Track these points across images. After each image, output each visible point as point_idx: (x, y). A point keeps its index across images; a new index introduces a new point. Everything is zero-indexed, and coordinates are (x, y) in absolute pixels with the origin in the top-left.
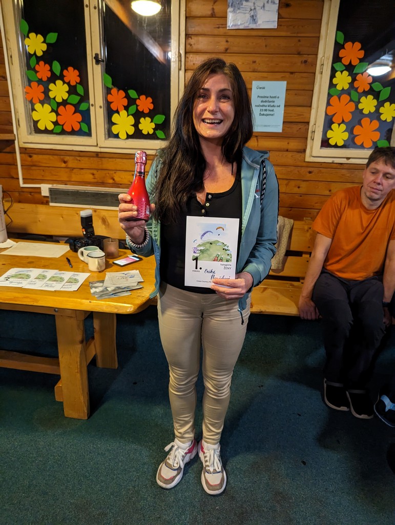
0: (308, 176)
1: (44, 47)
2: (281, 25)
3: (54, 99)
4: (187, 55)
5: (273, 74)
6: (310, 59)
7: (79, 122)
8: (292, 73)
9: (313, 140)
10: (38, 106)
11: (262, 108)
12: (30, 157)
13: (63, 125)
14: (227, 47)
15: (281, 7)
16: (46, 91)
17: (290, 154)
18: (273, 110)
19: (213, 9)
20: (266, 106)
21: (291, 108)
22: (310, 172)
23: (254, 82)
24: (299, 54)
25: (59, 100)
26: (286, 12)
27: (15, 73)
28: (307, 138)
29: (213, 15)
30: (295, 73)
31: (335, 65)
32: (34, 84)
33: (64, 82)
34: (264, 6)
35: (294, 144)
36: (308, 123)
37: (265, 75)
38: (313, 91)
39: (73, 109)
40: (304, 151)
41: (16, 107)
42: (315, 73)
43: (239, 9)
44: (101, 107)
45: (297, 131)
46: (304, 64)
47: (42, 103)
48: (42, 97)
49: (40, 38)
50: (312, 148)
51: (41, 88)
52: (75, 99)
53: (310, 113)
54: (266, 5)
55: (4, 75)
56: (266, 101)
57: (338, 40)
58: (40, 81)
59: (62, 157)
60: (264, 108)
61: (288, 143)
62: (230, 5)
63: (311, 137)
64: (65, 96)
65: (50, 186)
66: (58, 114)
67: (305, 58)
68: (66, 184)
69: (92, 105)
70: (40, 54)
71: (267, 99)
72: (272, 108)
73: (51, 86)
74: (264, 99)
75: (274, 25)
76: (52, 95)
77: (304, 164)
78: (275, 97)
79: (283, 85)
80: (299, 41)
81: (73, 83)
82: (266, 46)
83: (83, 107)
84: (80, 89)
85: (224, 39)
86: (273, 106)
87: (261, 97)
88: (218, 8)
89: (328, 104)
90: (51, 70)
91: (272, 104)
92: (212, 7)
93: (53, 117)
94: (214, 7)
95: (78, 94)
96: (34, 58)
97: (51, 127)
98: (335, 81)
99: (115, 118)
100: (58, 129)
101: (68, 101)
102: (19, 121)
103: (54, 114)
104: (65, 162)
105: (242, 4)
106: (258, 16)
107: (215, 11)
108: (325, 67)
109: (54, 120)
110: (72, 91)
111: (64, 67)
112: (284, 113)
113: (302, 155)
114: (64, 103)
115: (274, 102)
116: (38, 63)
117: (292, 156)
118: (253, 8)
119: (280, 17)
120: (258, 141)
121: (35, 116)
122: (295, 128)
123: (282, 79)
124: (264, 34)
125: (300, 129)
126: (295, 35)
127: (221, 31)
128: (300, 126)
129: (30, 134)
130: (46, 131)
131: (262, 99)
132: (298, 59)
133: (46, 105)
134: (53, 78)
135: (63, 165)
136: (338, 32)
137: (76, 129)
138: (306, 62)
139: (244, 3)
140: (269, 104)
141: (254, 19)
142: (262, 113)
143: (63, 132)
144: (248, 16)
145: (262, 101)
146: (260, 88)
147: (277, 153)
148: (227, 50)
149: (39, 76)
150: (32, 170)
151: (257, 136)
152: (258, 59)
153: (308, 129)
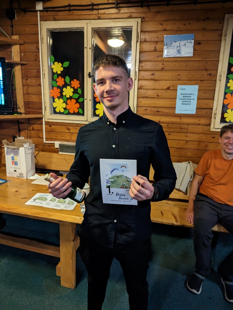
0: (212, 140)
1: (62, 69)
2: (195, 55)
3: (65, 96)
4: (140, 72)
5: (190, 81)
6: (213, 72)
7: (78, 108)
8: (202, 81)
9: (215, 119)
10: (56, 100)
11: (183, 100)
12: (50, 126)
13: (69, 110)
14: (163, 67)
15: (196, 45)
16: (61, 92)
17: (200, 127)
18: (190, 102)
19: (155, 47)
20: (186, 99)
21: (201, 100)
22: (213, 138)
23: (178, 86)
24: (206, 70)
25: (68, 96)
26: (198, 47)
27: (45, 82)
28: (211, 118)
29: (155, 50)
30: (204, 80)
31: (228, 76)
32: (55, 88)
33: (71, 87)
34: (185, 45)
35: (203, 121)
36: (212, 109)
37: (185, 82)
38: (215, 90)
39: (75, 101)
40: (210, 125)
41: (45, 100)
42: (216, 81)
43: (170, 46)
44: (90, 100)
45: (205, 113)
46: (209, 76)
47: (59, 98)
48: (59, 95)
49: (60, 64)
50: (214, 124)
51: (59, 90)
52: (76, 96)
53: (213, 103)
54: (186, 44)
55: (40, 84)
56: (186, 97)
57: (230, 62)
58: (58, 87)
59: (67, 127)
60: (184, 100)
61: (199, 120)
62: (165, 44)
63: (214, 117)
64: (71, 94)
65: (59, 142)
66: (67, 104)
67: (210, 72)
68: (68, 142)
69: (86, 99)
70: (59, 72)
71: (186, 95)
72: (189, 100)
73: (64, 89)
74: (185, 95)
75: (191, 55)
76: (64, 94)
77: (210, 133)
78: (191, 94)
79: (197, 87)
80: (206, 63)
81: (76, 88)
82: (186, 66)
83: (81, 100)
84: (80, 91)
85: (161, 63)
86: (190, 99)
87: (183, 94)
88: (158, 46)
89: (225, 98)
90: (65, 81)
91: (189, 98)
92: (155, 46)
93: (64, 105)
94: (156, 46)
95: (78, 93)
96: (56, 74)
97: (62, 111)
98: (229, 85)
99: (98, 106)
100: (67, 112)
101: (73, 97)
102: (46, 108)
103: (64, 104)
104: (69, 130)
105: (172, 44)
106: (182, 50)
107: (156, 48)
108: (222, 77)
109: (64, 107)
110: (75, 91)
111: (72, 79)
112: (197, 103)
113: (208, 127)
114: (71, 98)
115: (191, 97)
116: (58, 77)
117: (202, 128)
118: (178, 46)
119: (194, 50)
120: (180, 119)
121: (55, 105)
122: (204, 112)
123: (196, 84)
124: (186, 60)
125: (207, 112)
126: (204, 60)
127: (160, 59)
128: (207, 110)
129: (51, 114)
130: (60, 113)
131: (183, 95)
132: (205, 73)
133: (61, 99)
134: (65, 85)
135: (68, 131)
136: (231, 58)
137: (76, 111)
138: (210, 74)
139: (174, 43)
140: (188, 98)
141: (179, 51)
142: (183, 103)
143: (69, 113)
144: (176, 50)
145: (183, 97)
146: (182, 89)
147: (192, 126)
148: (163, 69)
149: (58, 84)
150: (51, 133)
151: (180, 116)
152: (181, 73)
153: (212, 112)
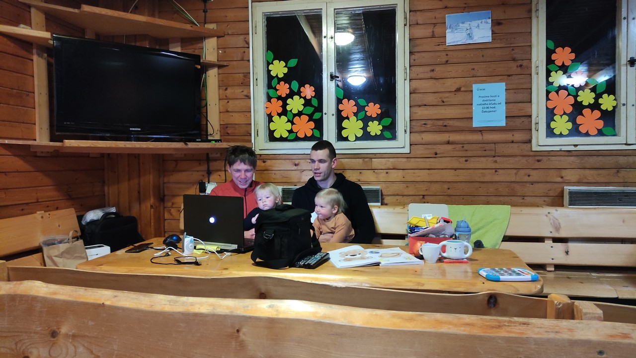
0: (537, 165)
1: (286, 70)
2: (495, 39)
3: (291, 111)
4: (412, 68)
5: (492, 77)
6: (525, 63)
7: (312, 129)
8: (509, 76)
9: (537, 131)
10: (276, 118)
11: (483, 106)
12: (264, 162)
13: (297, 133)
14: (447, 59)
15: (494, 26)
16: (285, 105)
17: (515, 145)
18: (494, 108)
19: (433, 32)
20: (488, 104)
21: (510, 105)
22: (539, 161)
23: (474, 86)
24: (514, 60)
25: (295, 111)
26: (498, 29)
27: (258, 91)
28: (531, 130)
29: (433, 36)
30: (512, 75)
32: (274, 100)
33: (301, 97)
34: (478, 26)
35: (519, 136)
36: (530, 116)
37: (484, 78)
38: (531, 89)
39: (307, 118)
40: (530, 141)
41: (256, 120)
42: (531, 74)
43: (456, 29)
44: (333, 115)
45: (520, 124)
46: (519, 68)
47: (280, 115)
48: (280, 110)
49: (283, 63)
50: (537, 138)
51: (280, 103)
52: (310, 110)
53: (531, 107)
54: (480, 24)
55: (248, 95)
56: (487, 100)
57: (548, 47)
58: (279, 98)
59: (293, 160)
60: (486, 106)
61: (513, 135)
62: (448, 27)
63: (536, 128)
64: (301, 108)
65: (282, 187)
66: (293, 123)
67: (520, 63)
68: (295, 185)
69: (325, 114)
70: (281, 76)
71: (488, 99)
72: (494, 106)
73: (289, 101)
74: (485, 99)
75: (489, 39)
76: (288, 108)
77: (531, 154)
78: (496, 96)
79: (502, 86)
80: (513, 50)
81: (308, 97)
82: (483, 56)
83: (317, 116)
84: (315, 102)
85: (444, 54)
86: (494, 104)
87: (483, 97)
88: (438, 30)
89: (548, 99)
90: (290, 88)
91: (493, 102)
92: (431, 30)
93: (289, 126)
94: (434, 30)
95: (313, 106)
96: (276, 79)
97: (285, 135)
98: (551, 80)
99: (345, 124)
100: (292, 136)
101: (303, 112)
102: (257, 131)
103: (289, 124)
104: (296, 165)
105: (459, 26)
106: (474, 34)
107: (435, 33)
108: (540, 68)
109: (289, 129)
110: (307, 103)
111: (302, 85)
112: (506, 109)
113: (529, 145)
114: (300, 114)
115: (495, 100)
116: (279, 83)
117: (518, 147)
118: (468, 28)
119: (493, 33)
120: (482, 135)
121: (273, 126)
122: (518, 122)
123: (501, 81)
124: (480, 47)
125: (523, 121)
126: (509, 45)
127: (441, 48)
128: (523, 119)
129: (266, 142)
130: (282, 139)
131: (483, 99)
132: (513, 65)
133: (283, 117)
134: (291, 95)
135: (295, 168)
136: (548, 41)
137: (309, 135)
138: (521, 66)
139: (461, 25)
140: (490, 102)
141: (470, 36)
142: (484, 110)
143: (297, 139)
144: (465, 34)
145: (483, 101)
146: (481, 90)
147: (503, 145)
148: (447, 61)
149: (279, 93)
150: (264, 174)
151: (481, 131)
152: (476, 66)
153: (531, 121)
